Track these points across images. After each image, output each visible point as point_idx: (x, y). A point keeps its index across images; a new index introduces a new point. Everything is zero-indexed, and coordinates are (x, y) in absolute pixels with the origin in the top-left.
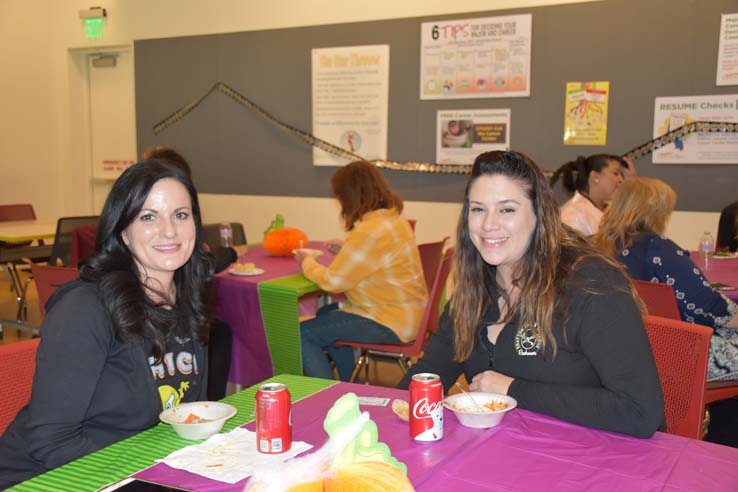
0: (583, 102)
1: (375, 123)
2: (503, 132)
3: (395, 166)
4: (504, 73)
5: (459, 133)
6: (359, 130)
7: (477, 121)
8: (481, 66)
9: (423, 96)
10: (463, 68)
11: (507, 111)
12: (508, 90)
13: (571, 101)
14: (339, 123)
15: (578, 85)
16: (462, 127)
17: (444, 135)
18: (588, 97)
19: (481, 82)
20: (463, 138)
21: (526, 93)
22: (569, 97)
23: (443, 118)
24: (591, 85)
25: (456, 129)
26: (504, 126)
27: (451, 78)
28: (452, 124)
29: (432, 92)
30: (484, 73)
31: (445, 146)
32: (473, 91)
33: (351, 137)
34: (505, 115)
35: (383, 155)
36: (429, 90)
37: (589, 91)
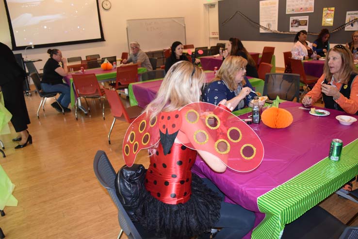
0: (327, 14)
1: (275, 21)
2: (307, 23)
3: (279, 32)
4: (307, 6)
5: (295, 23)
6: (271, 23)
7: (300, 19)
8: (301, 4)
9: (287, 13)
10: (297, 5)
11: (308, 17)
12: (308, 10)
13: (324, 13)
14: (266, 21)
15: (326, 9)
16: (296, 21)
17: (292, 24)
18: (329, 12)
19: (301, 9)
20: (296, 24)
21: (313, 11)
22: (324, 12)
23: (291, 19)
24: (330, 9)
25: (295, 22)
26: (307, 21)
27: (294, 8)
28: (294, 20)
29: (289, 12)
30: (302, 6)
31: (292, 27)
32: (299, 11)
33: (269, 25)
34: (307, 18)
35: (276, 29)
36: (288, 11)
37: (329, 10)
